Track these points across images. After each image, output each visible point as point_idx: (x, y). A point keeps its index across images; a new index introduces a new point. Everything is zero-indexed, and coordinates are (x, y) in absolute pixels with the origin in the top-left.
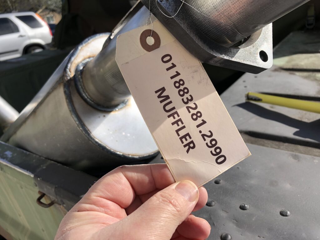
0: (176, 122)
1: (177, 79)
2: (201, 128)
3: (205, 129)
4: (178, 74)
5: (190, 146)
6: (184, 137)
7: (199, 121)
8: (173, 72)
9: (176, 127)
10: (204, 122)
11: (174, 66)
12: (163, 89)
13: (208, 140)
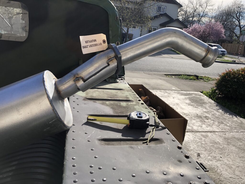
0: (90, 41)
1: (97, 45)
2: (89, 46)
3: (88, 46)
4: (98, 45)
5: (86, 42)
6: (88, 42)
7: (90, 46)
8: (99, 44)
9: (89, 41)
10: (90, 47)
11: (100, 45)
12: (96, 41)
13: (87, 46)
